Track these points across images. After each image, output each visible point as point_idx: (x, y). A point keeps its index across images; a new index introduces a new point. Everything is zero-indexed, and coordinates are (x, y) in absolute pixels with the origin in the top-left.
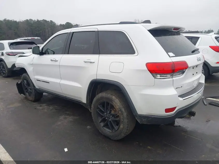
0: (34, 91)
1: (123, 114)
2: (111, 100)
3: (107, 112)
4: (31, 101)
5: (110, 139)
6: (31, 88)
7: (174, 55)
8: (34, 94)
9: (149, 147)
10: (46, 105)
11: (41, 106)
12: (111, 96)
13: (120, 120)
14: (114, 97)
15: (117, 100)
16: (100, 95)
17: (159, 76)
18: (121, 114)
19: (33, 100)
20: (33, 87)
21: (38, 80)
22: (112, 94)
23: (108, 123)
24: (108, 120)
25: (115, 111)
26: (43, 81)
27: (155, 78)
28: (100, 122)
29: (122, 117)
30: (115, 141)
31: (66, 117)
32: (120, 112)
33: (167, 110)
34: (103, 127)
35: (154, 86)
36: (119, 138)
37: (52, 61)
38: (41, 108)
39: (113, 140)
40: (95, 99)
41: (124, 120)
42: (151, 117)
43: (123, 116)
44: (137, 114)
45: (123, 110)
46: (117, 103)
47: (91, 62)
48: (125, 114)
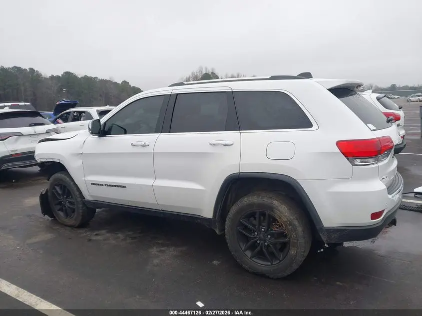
0: (81, 206)
1: (295, 231)
2: (271, 208)
3: (260, 230)
4: (72, 226)
5: (268, 277)
6: (72, 200)
7: (375, 128)
8: (81, 211)
9: (338, 283)
10: (108, 232)
11: (96, 235)
12: (269, 201)
13: (290, 241)
14: (275, 202)
15: (283, 206)
16: (246, 200)
17: (359, 160)
18: (292, 229)
19: (77, 225)
20: (79, 199)
21: (94, 184)
22: (271, 198)
23: (264, 249)
24: (262, 244)
25: (280, 226)
26: (110, 186)
27: (353, 164)
28: (246, 250)
29: (294, 235)
30: (278, 279)
31: (163, 249)
32: (290, 227)
33: (375, 216)
34: (250, 258)
35: (352, 178)
36: (288, 272)
37: (134, 146)
38: (99, 238)
39: (272, 279)
40: (233, 210)
41: (298, 240)
42: (348, 229)
43: (296, 234)
44: (323, 227)
45: (296, 223)
46: (283, 211)
47: (225, 145)
48: (300, 229)
